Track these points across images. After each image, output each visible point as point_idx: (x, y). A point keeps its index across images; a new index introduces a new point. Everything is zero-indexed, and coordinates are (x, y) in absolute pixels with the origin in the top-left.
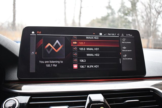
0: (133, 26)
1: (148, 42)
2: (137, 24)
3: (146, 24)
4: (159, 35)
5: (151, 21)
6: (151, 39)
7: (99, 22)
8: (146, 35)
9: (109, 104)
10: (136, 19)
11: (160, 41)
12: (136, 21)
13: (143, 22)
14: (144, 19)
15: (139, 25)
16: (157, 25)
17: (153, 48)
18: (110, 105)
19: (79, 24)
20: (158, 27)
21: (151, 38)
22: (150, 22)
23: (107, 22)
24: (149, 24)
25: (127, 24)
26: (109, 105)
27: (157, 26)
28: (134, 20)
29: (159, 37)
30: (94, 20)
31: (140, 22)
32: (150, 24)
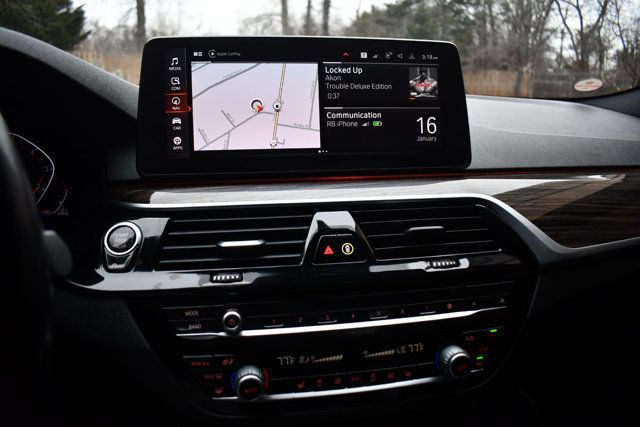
0: (479, 33)
1: (519, 80)
2: (489, 26)
3: (515, 27)
4: (549, 60)
5: (531, 19)
6: (528, 72)
7: (379, 22)
8: (513, 58)
9: (366, 235)
10: (487, 11)
11: (551, 77)
12: (488, 19)
13: (507, 21)
14: (510, 14)
15: (494, 31)
16: (547, 30)
17: (531, 94)
18: (369, 239)
19: (325, 27)
20: (548, 38)
21: (527, 68)
22: (526, 22)
23: (405, 22)
24: (523, 29)
25: (462, 27)
26: (365, 238)
27: (546, 34)
28: (481, 17)
29: (551, 67)
30: (365, 15)
31: (497, 22)
32: (527, 29)
